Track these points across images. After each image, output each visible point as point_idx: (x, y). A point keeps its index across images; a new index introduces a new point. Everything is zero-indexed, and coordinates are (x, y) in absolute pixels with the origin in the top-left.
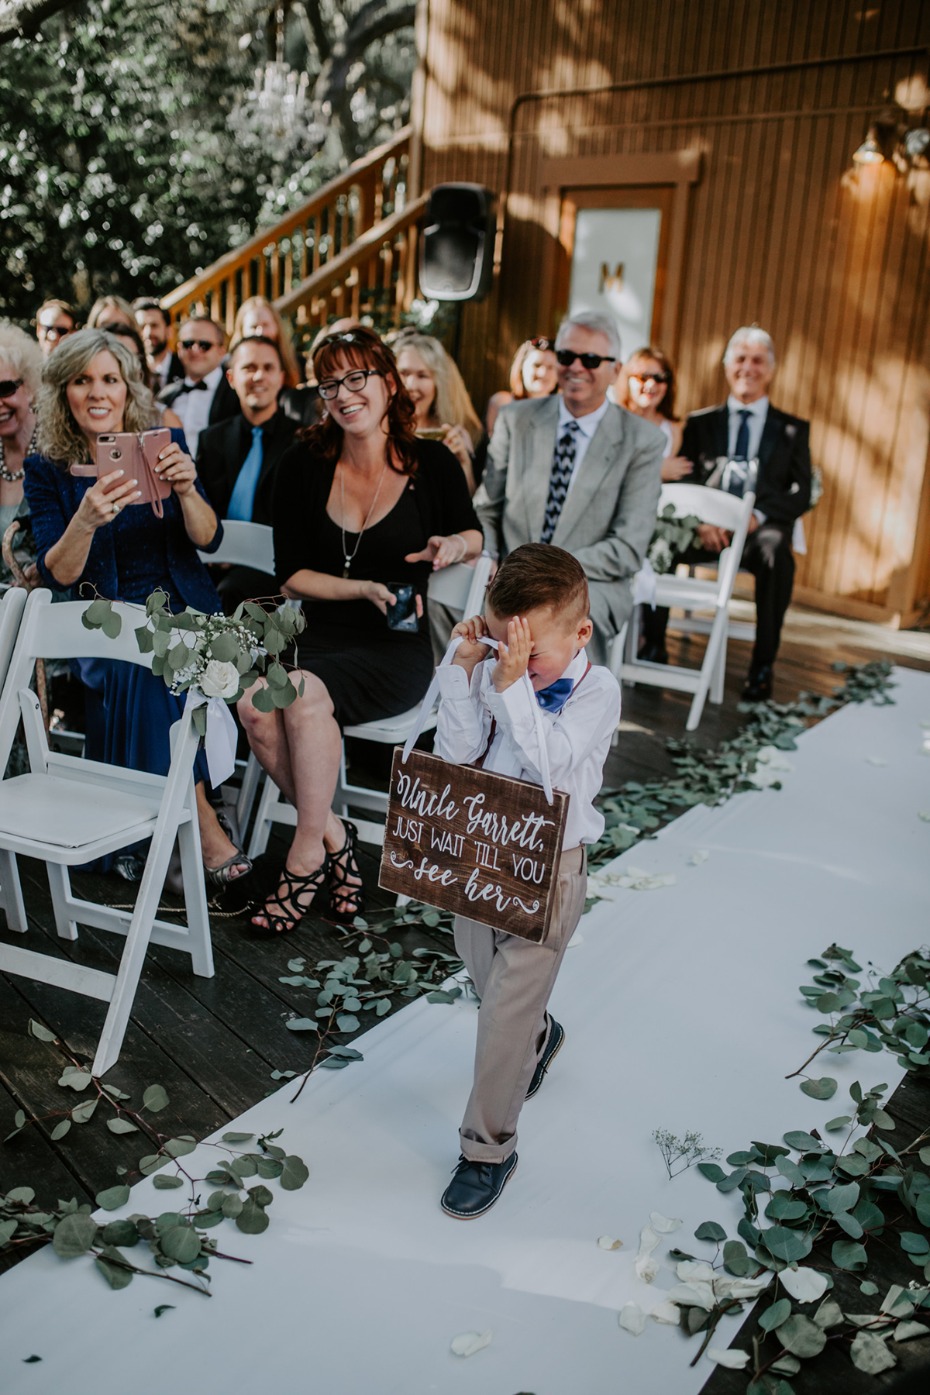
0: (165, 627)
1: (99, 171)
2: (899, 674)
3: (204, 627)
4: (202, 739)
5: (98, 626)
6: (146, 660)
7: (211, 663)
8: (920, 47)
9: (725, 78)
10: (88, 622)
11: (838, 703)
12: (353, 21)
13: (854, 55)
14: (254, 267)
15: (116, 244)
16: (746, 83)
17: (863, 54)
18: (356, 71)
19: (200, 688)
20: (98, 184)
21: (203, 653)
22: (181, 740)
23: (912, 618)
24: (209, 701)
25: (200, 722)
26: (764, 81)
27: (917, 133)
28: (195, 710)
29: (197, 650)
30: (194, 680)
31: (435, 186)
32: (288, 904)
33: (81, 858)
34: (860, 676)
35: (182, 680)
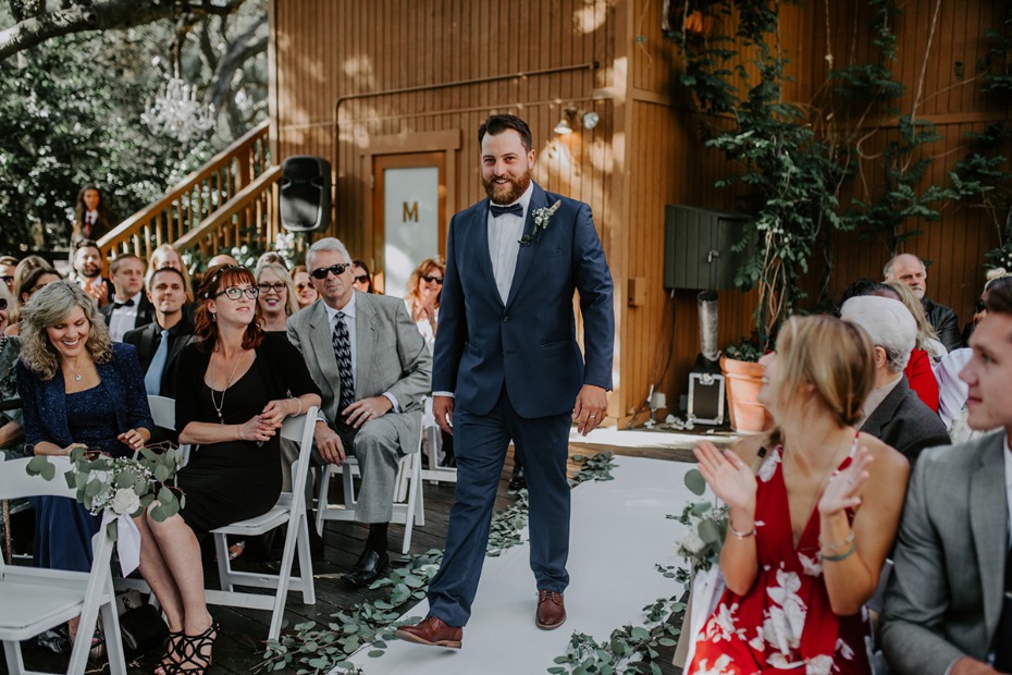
0: (85, 469)
1: (47, 154)
2: (617, 459)
3: (112, 467)
4: (116, 543)
5: (37, 473)
6: (72, 494)
7: (119, 492)
8: (585, 65)
9: (470, 84)
10: (31, 471)
11: (576, 482)
12: (231, 47)
13: (548, 70)
14: (164, 215)
15: (61, 204)
16: (484, 87)
17: (552, 69)
18: (238, 76)
19: (112, 509)
20: (47, 162)
21: (113, 485)
22: (100, 545)
23: (627, 421)
24: (119, 517)
25: (112, 532)
26: (495, 86)
27: (590, 115)
28: (109, 525)
29: (109, 483)
30: (107, 503)
31: (289, 158)
32: (195, 658)
33: (27, 635)
34: (589, 463)
35: (99, 504)
